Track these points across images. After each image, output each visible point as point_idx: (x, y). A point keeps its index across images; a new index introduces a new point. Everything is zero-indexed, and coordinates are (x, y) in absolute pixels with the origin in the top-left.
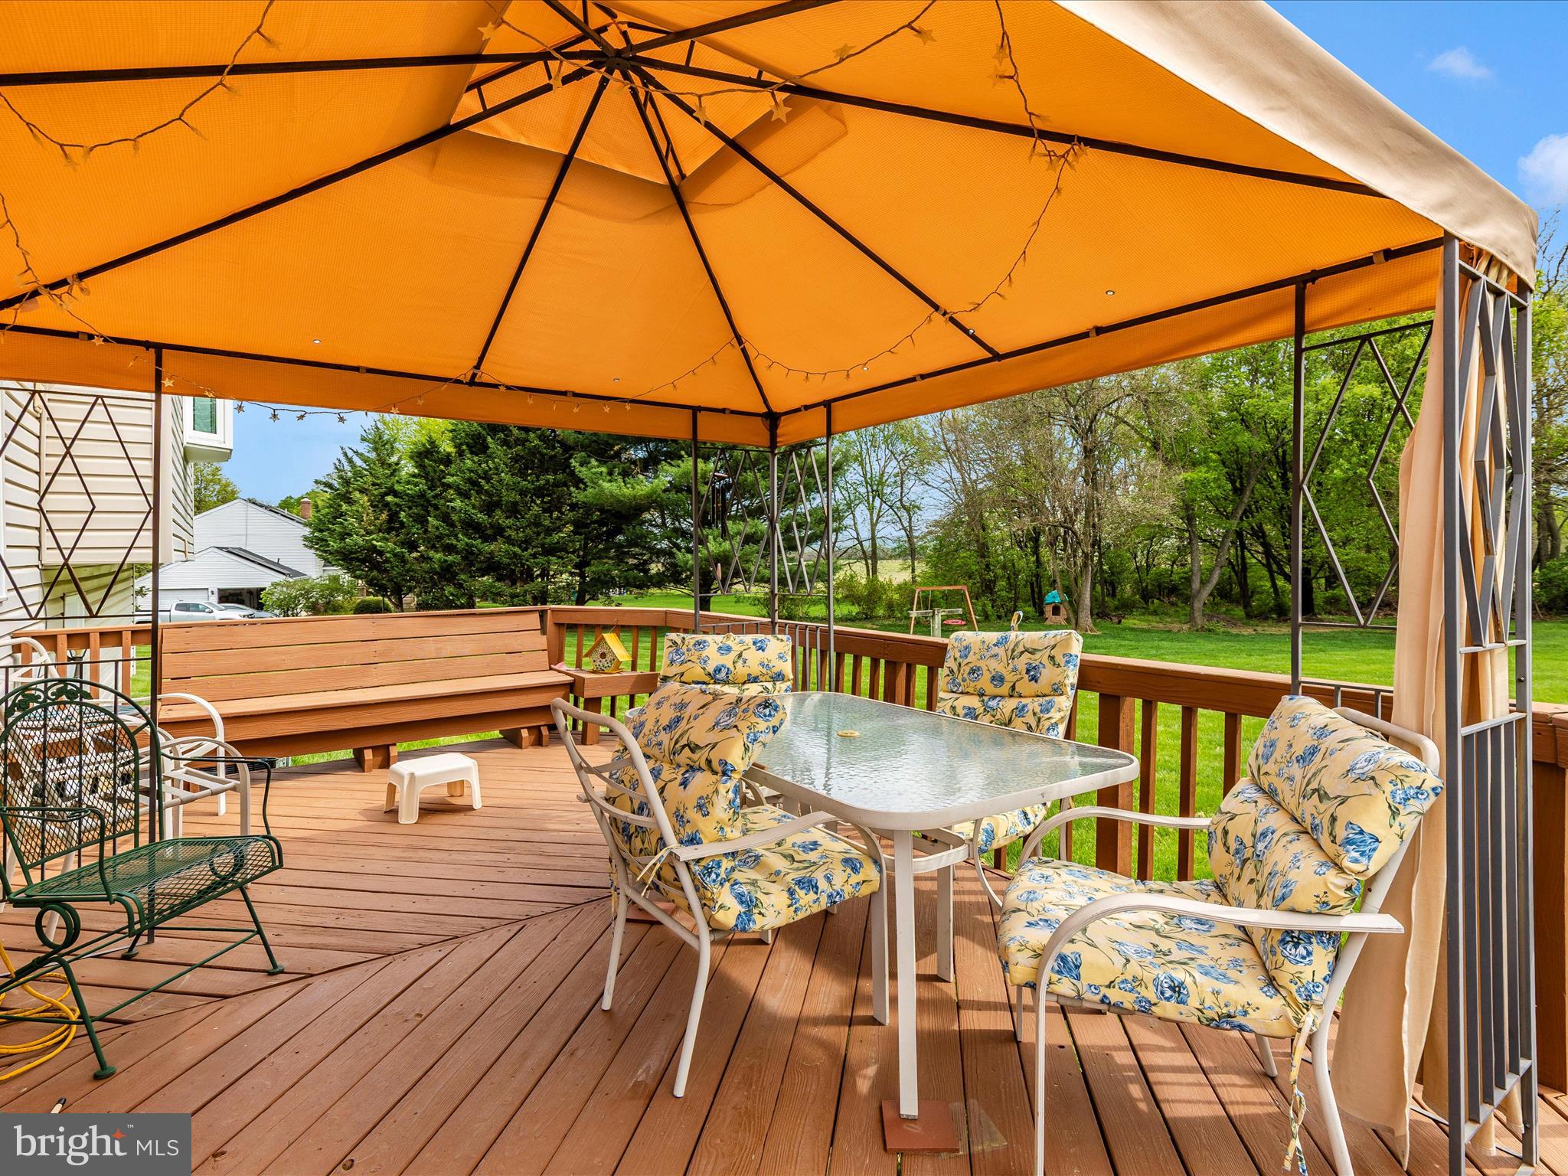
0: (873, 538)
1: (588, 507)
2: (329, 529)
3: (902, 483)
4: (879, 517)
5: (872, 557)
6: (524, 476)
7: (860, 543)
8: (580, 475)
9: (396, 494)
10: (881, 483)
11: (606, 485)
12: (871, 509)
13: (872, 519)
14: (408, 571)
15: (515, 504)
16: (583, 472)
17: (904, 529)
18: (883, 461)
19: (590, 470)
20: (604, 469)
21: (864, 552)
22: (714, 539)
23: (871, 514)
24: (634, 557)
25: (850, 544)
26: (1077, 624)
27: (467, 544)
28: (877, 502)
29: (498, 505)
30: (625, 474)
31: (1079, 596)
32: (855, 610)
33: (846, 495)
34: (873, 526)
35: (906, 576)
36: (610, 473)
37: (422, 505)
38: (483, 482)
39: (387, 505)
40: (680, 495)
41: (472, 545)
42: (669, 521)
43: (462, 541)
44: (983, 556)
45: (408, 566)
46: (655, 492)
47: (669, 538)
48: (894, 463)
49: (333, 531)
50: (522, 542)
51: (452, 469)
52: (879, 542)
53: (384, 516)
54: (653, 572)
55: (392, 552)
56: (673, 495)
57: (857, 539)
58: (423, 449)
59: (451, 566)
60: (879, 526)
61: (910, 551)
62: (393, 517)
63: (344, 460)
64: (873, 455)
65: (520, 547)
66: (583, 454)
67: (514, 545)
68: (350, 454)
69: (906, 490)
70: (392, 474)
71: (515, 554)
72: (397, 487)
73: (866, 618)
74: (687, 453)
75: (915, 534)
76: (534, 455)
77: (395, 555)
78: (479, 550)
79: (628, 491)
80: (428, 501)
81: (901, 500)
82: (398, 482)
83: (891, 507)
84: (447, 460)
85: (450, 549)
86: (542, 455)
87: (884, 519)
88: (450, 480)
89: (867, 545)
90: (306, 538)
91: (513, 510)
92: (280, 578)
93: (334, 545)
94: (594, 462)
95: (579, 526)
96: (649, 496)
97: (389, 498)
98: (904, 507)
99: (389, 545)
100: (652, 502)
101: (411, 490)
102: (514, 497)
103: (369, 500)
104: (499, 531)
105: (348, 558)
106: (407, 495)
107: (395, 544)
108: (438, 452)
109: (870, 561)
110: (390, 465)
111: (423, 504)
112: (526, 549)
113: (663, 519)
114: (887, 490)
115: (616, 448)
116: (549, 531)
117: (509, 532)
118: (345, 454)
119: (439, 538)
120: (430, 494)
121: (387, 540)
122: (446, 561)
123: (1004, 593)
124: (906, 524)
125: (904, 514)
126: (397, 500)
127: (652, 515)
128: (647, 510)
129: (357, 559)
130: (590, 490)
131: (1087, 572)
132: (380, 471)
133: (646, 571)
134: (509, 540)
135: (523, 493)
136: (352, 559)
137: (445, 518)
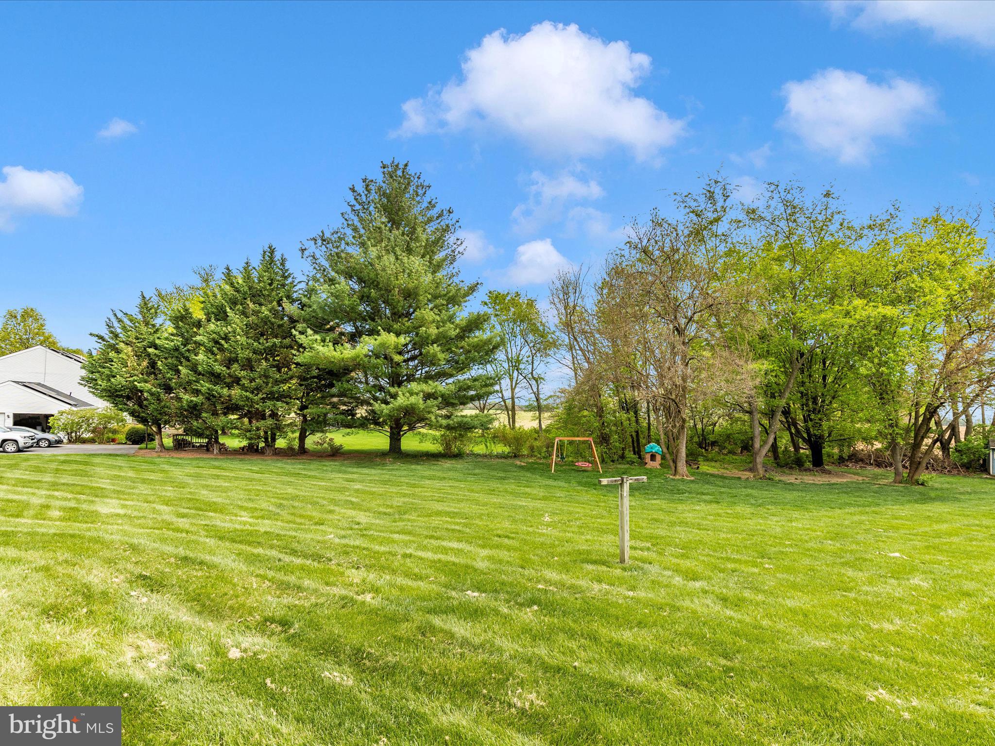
0: (513, 398)
1: (308, 367)
2: (99, 372)
3: (533, 362)
4: (516, 384)
5: (512, 411)
6: (257, 340)
7: (504, 401)
8: (300, 341)
9: (156, 347)
10: (518, 361)
11: (320, 348)
12: (511, 379)
13: (512, 386)
14: (163, 407)
15: (249, 360)
16: (302, 339)
17: (535, 394)
18: (519, 347)
19: (308, 337)
20: (318, 337)
21: (506, 407)
22: (403, 394)
23: (512, 382)
24: (344, 404)
25: (497, 401)
26: (676, 470)
27: (209, 389)
28: (516, 373)
29: (236, 360)
30: (336, 343)
31: (678, 451)
32: (507, 449)
33: (495, 368)
34: (513, 390)
35: (535, 424)
36: (324, 341)
37: (177, 357)
38: (223, 342)
39: (149, 355)
40: (378, 361)
41: (213, 390)
42: (371, 379)
43: (205, 386)
44: (601, 416)
45: (163, 404)
46: (358, 357)
47: (370, 392)
48: (527, 348)
49: (101, 374)
50: (255, 389)
51: (201, 330)
52: (516, 400)
53: (145, 363)
54: (358, 416)
55: (149, 391)
56: (374, 361)
57: (502, 398)
58: (179, 315)
59: (196, 405)
60: (517, 390)
61: (538, 408)
62: (153, 364)
63: (113, 319)
64: (513, 342)
65: (252, 393)
66: (304, 325)
67: (247, 391)
68: (120, 315)
69: (535, 367)
70: (155, 332)
71: (248, 398)
72: (157, 342)
73: (515, 456)
74: (383, 329)
75: (541, 396)
76: (266, 323)
77: (152, 394)
78: (219, 394)
79: (337, 355)
80: (182, 354)
81: (532, 373)
82: (159, 338)
83: (525, 378)
84: (198, 324)
85: (197, 392)
86: (272, 324)
87: (520, 386)
88: (198, 338)
89: (509, 402)
90: (83, 379)
91: (249, 365)
92: (66, 407)
93: (104, 384)
94: (309, 332)
95: (302, 378)
96: (353, 359)
97: (151, 350)
98: (534, 378)
99: (147, 386)
100: (357, 365)
101: (170, 345)
102: (247, 353)
103: (133, 350)
104: (237, 380)
105: (113, 395)
106: (165, 348)
107: (153, 385)
108: (191, 318)
109: (510, 413)
110: (154, 326)
111: (178, 355)
112: (257, 395)
113: (366, 376)
114: (522, 366)
115: (331, 323)
116: (277, 382)
117: (244, 381)
118: (115, 315)
119: (189, 383)
120: (183, 349)
121: (146, 382)
122: (192, 401)
123: (617, 444)
124: (535, 390)
125: (533, 382)
126: (157, 352)
127: (359, 375)
128: (353, 370)
129: (121, 396)
130: (306, 354)
131: (683, 434)
132: (144, 329)
133: (354, 415)
134: (244, 388)
135: (255, 352)
136: (117, 396)
137: (194, 368)
